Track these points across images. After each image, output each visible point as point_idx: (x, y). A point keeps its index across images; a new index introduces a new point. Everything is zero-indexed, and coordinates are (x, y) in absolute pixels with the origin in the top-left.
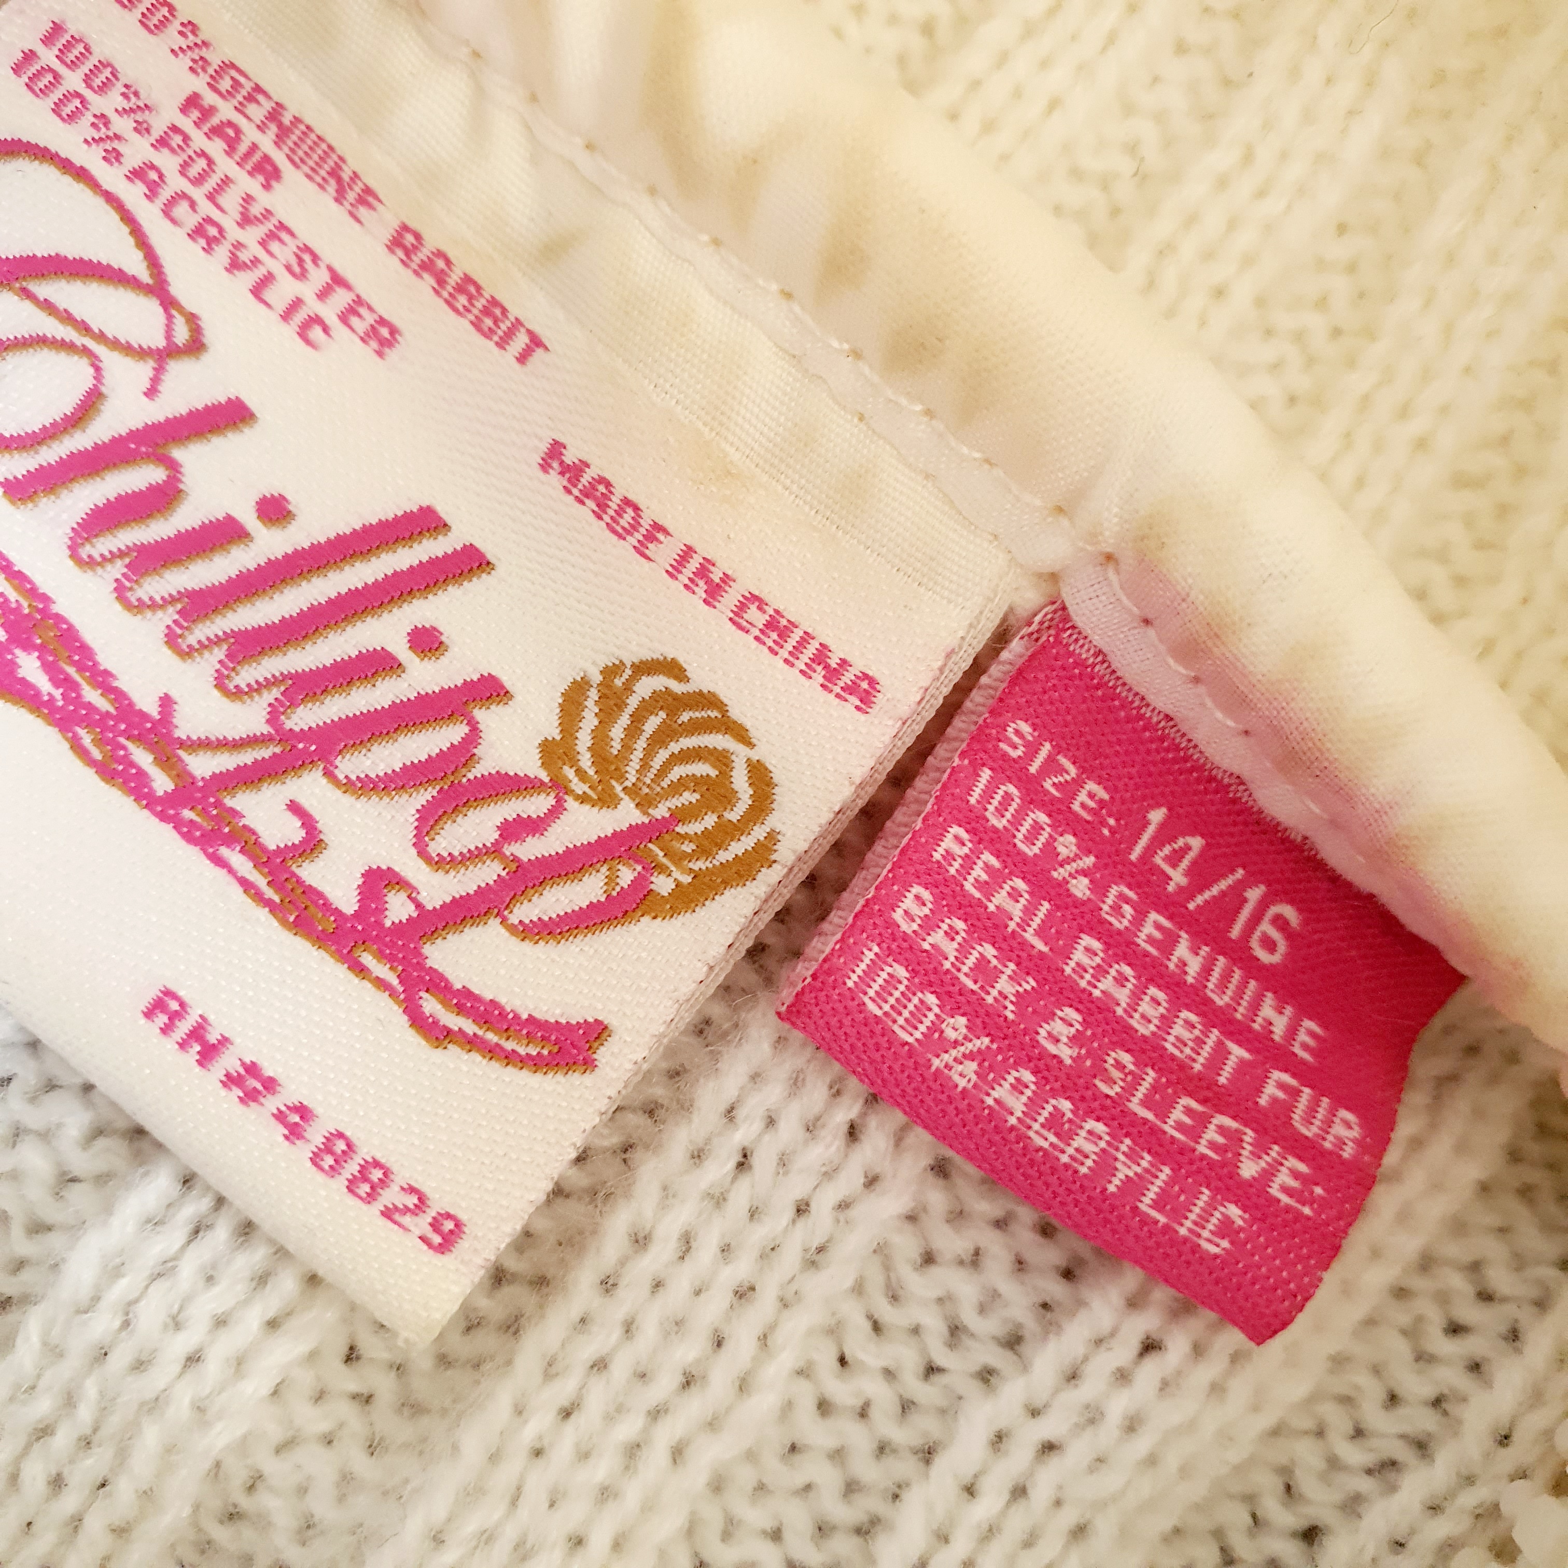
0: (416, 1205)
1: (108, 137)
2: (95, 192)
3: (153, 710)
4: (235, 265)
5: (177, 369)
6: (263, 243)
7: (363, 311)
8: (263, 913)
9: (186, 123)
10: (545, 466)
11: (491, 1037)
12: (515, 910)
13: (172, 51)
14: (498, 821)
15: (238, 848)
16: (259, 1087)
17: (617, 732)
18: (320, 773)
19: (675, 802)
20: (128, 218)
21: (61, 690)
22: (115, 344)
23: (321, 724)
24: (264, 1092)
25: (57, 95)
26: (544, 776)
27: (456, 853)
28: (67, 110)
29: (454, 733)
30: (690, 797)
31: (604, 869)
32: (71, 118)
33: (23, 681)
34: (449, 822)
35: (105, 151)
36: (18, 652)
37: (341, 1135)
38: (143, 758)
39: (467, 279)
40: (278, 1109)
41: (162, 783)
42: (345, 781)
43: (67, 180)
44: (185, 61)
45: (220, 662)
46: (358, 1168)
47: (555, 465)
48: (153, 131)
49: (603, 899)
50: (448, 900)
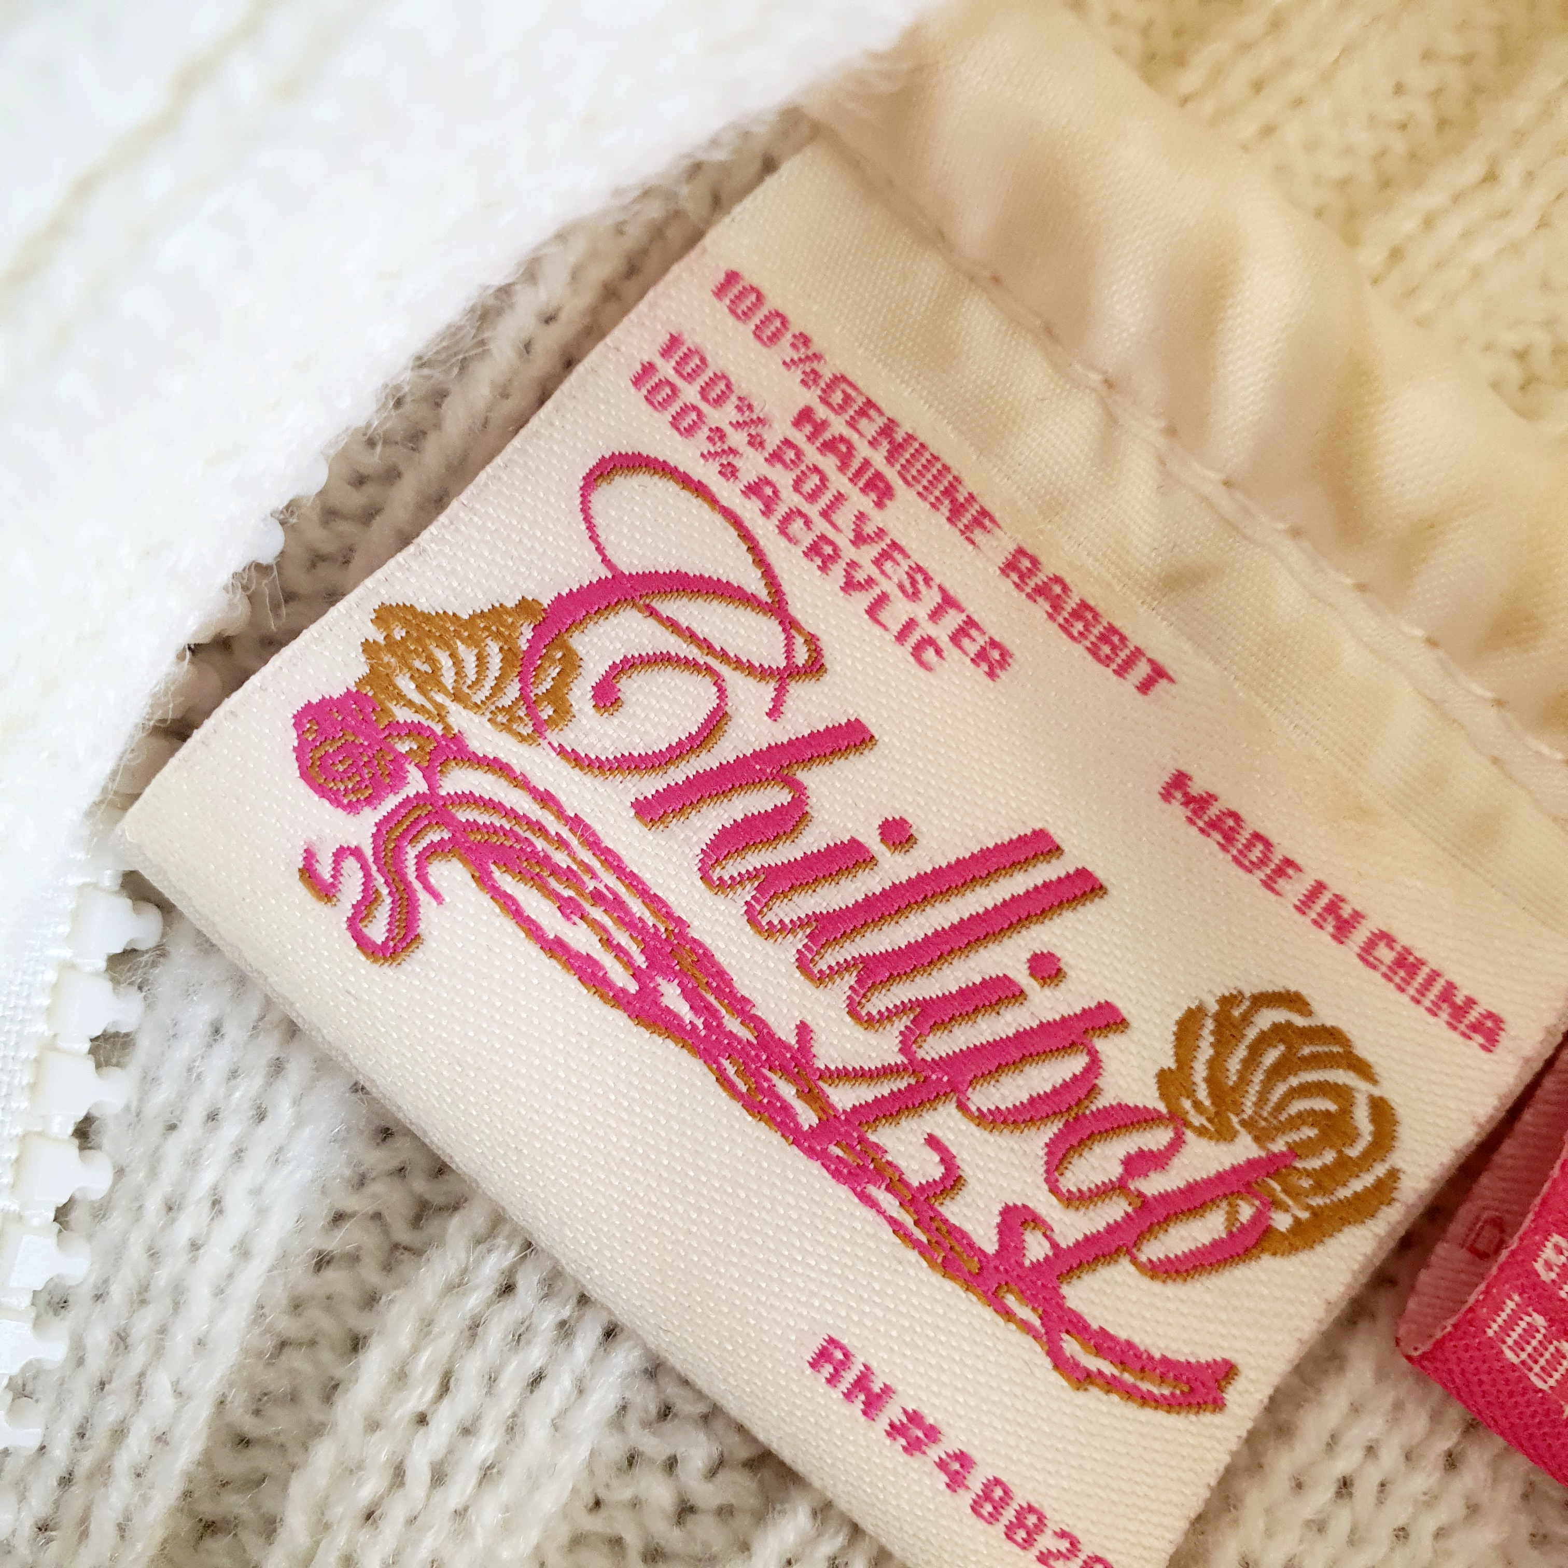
0: (1068, 1550)
1: (723, 451)
2: (713, 509)
3: (793, 1041)
4: (850, 585)
5: (797, 690)
6: (877, 562)
7: (974, 632)
8: (913, 1255)
9: (799, 438)
10: (1167, 796)
11: (1127, 1377)
12: (1144, 1248)
13: (784, 363)
14: (1122, 1154)
15: (883, 1186)
16: (920, 1434)
17: (1234, 1064)
18: (954, 1105)
19: (1294, 1137)
20: (746, 535)
21: (702, 1019)
22: (737, 664)
23: (951, 1053)
24: (926, 1440)
25: (675, 408)
26: (1162, 1108)
27: (1085, 1189)
28: (685, 423)
29: (1076, 1064)
30: (1309, 1132)
31: (1224, 1204)
32: (689, 431)
33: (668, 1010)
34: (1076, 1156)
35: (722, 465)
36: (659, 979)
37: (997, 1482)
38: (787, 1090)
39: (1084, 605)
40: (940, 1459)
41: (807, 1117)
42: (977, 1114)
43: (685, 494)
44: (797, 375)
45: (851, 987)
46: (1014, 1513)
47: (1178, 795)
48: (767, 445)
49: (1224, 1236)
50: (1080, 1237)
